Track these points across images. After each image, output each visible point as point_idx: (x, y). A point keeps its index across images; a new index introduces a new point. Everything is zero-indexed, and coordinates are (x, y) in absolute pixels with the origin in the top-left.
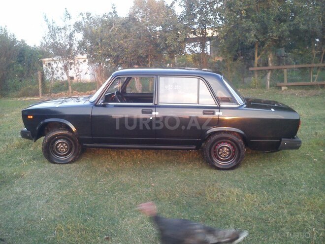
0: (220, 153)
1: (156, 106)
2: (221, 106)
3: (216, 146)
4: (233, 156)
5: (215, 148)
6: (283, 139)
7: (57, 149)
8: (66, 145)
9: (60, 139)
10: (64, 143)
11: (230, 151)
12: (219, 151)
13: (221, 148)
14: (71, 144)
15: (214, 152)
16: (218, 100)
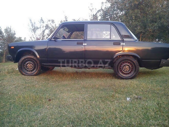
0: (124, 69)
1: (85, 41)
2: (124, 40)
3: (121, 64)
4: (132, 71)
5: (120, 66)
6: (162, 60)
7: (27, 67)
8: (32, 65)
9: (29, 61)
10: (31, 63)
11: (130, 68)
12: (123, 68)
13: (124, 66)
14: (35, 65)
15: (120, 69)
16: (122, 37)
